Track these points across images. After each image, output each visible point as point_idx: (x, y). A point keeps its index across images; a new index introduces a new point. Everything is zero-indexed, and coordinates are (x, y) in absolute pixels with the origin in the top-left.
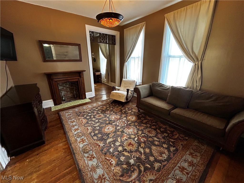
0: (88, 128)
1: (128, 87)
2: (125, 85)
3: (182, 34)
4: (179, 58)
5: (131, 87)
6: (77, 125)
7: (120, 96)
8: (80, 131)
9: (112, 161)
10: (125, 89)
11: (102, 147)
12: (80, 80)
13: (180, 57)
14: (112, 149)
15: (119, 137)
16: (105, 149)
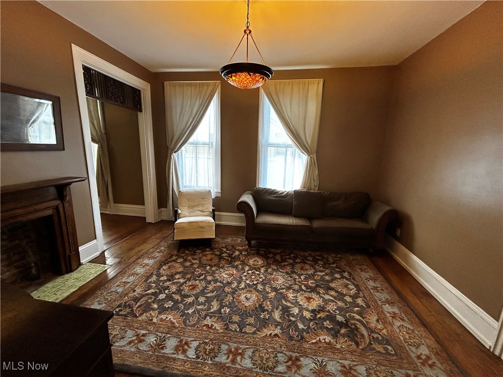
0: (207, 326)
1: (197, 205)
2: (190, 203)
3: (290, 116)
4: (285, 148)
5: (205, 206)
6: (169, 337)
7: (202, 227)
8: (198, 342)
9: (324, 339)
10: (192, 212)
11: (283, 333)
12: (61, 210)
13: (287, 147)
14: (298, 324)
15: (281, 300)
16: (292, 331)
